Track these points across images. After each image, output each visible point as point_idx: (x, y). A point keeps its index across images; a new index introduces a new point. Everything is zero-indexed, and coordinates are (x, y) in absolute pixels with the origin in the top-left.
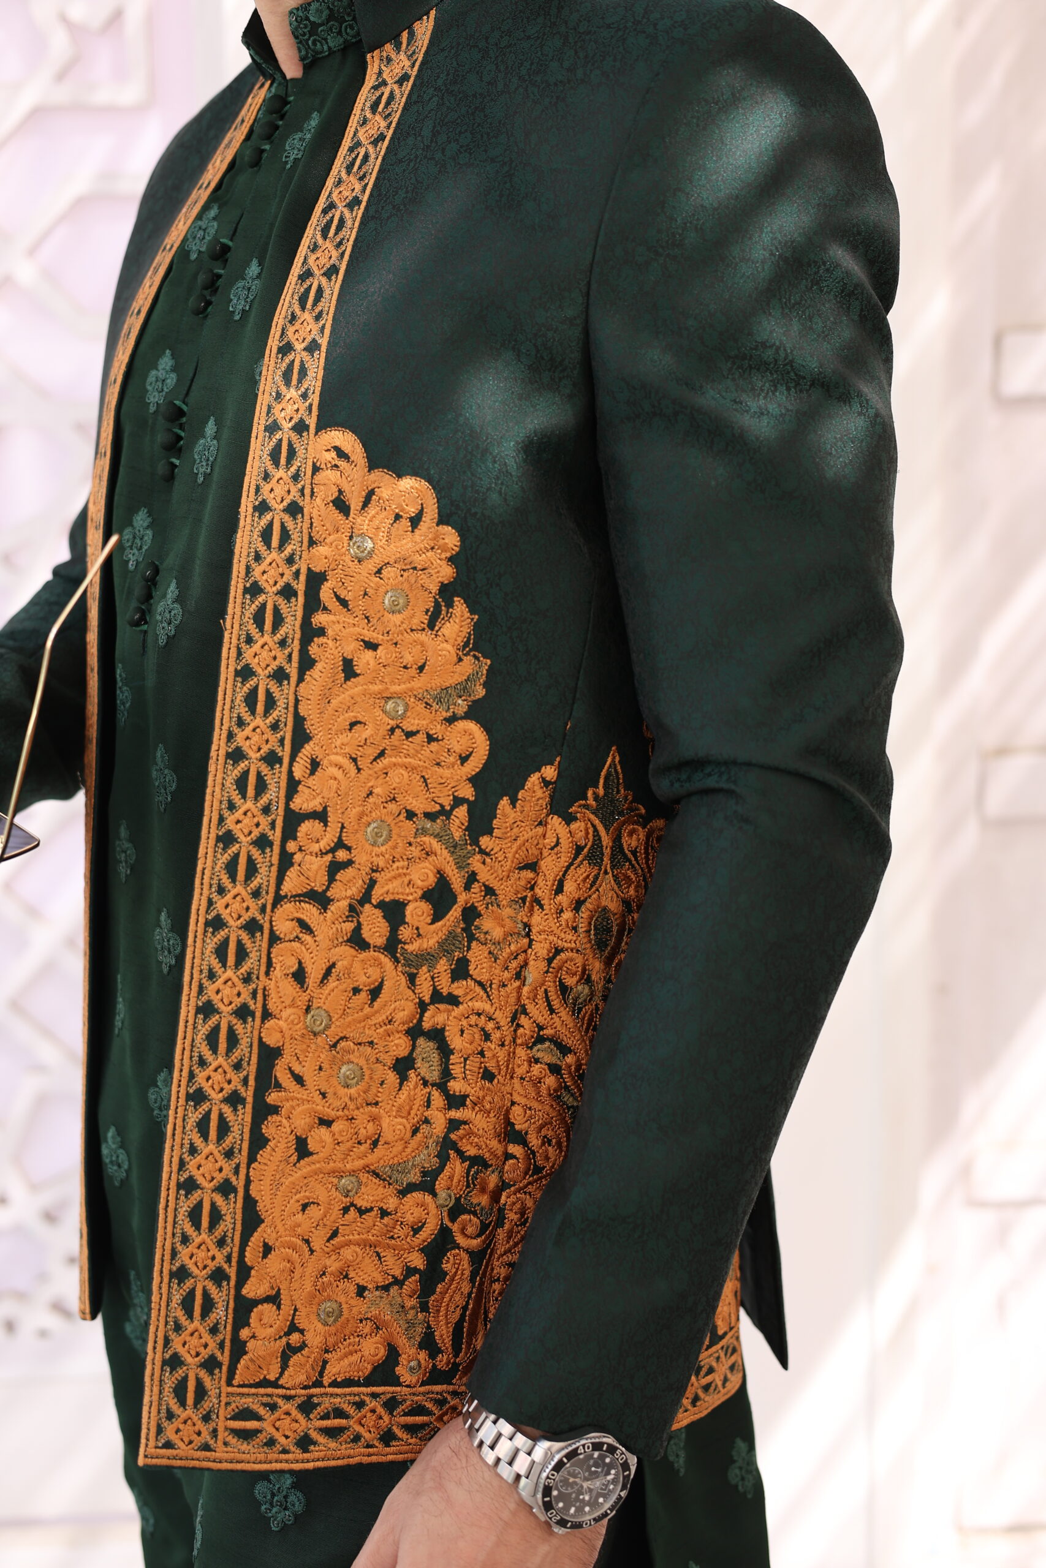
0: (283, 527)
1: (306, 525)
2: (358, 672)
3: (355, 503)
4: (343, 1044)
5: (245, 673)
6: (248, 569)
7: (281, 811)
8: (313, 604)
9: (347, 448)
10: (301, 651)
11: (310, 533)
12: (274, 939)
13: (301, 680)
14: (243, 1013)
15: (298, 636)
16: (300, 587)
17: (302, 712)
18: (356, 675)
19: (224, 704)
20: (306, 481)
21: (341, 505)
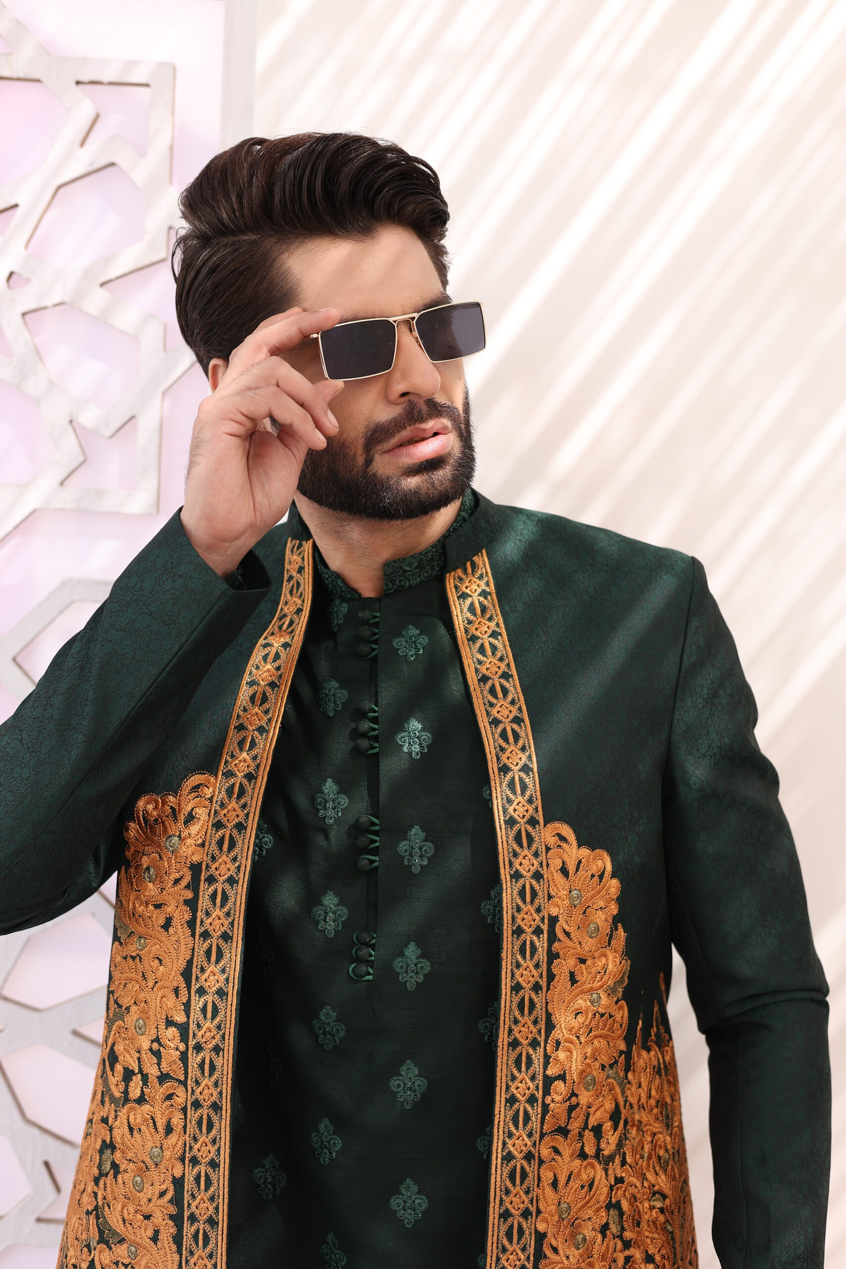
0: (532, 888)
1: (546, 886)
2: (577, 979)
3: (571, 868)
4: (577, 1222)
5: (517, 988)
6: (513, 918)
7: (541, 1077)
8: (552, 938)
9: (564, 833)
10: (547, 970)
11: (548, 891)
12: (541, 1162)
13: (548, 989)
14: (526, 1214)
15: (545, 960)
16: (545, 928)
17: (550, 1011)
18: (577, 982)
19: (505, 1010)
20: (543, 857)
21: (564, 871)
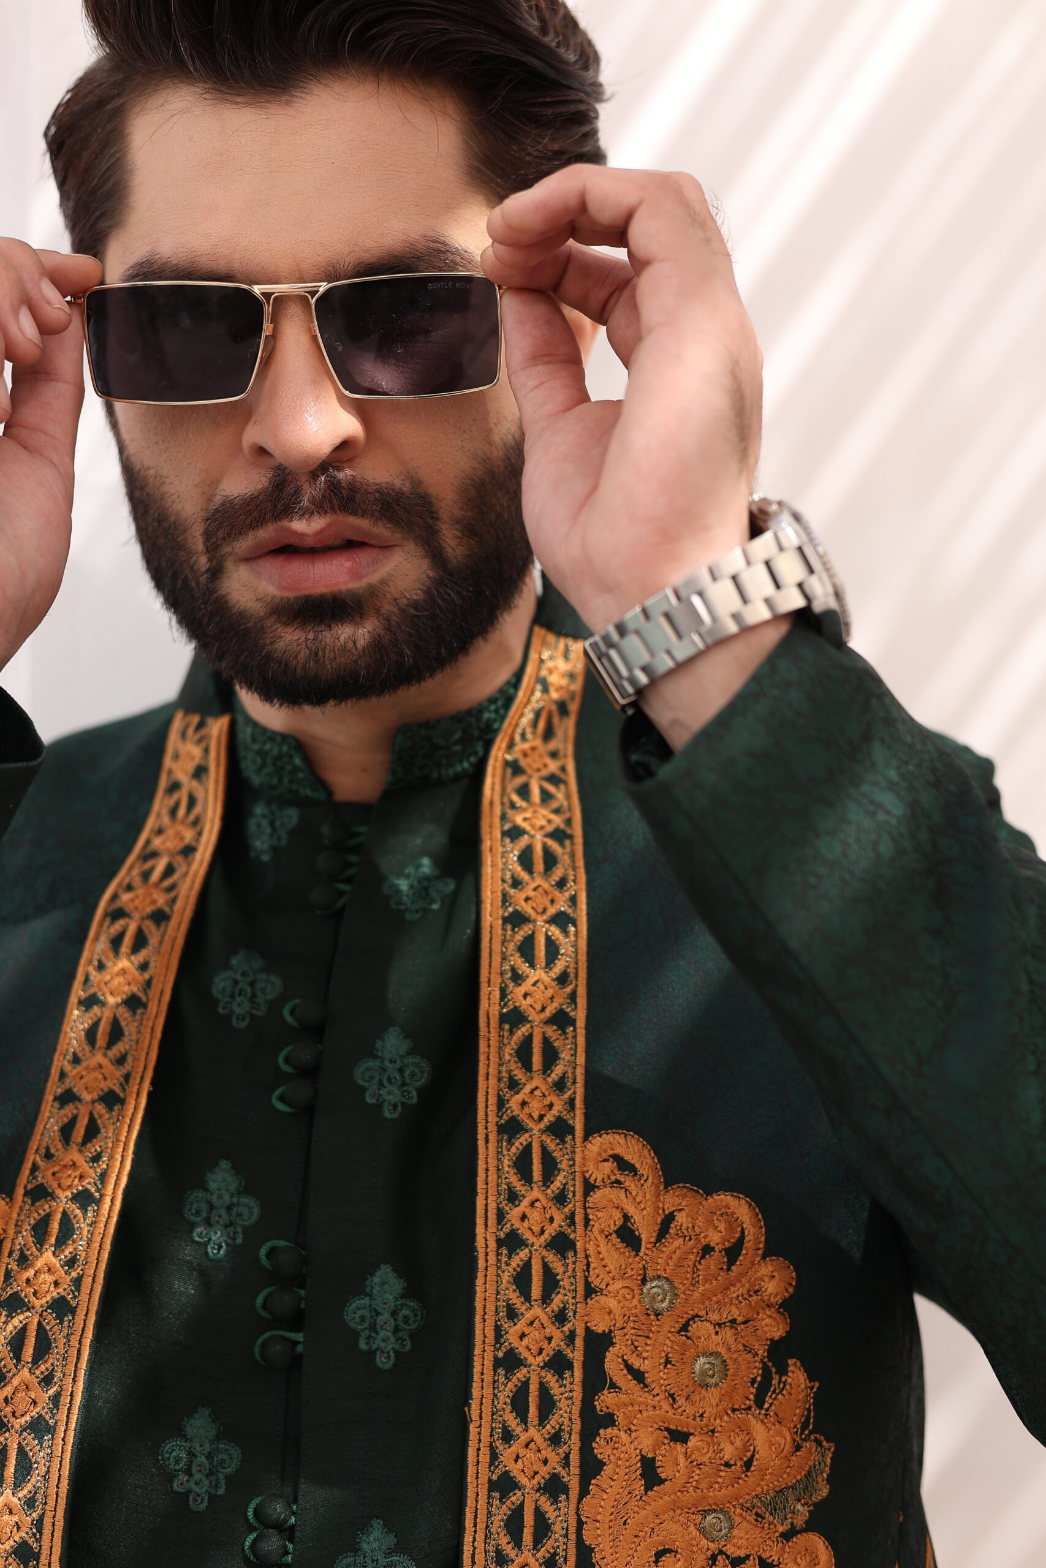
0: (547, 1270)
1: (580, 1266)
2: (663, 1476)
3: (646, 1233)
5: (504, 1485)
6: (499, 1333)
8: (596, 1379)
9: (631, 1157)
10: (581, 1449)
11: (586, 1278)
13: (584, 1492)
15: (577, 1427)
16: (577, 1355)
17: (588, 1540)
18: (662, 1481)
19: (475, 1532)
20: (575, 1204)
21: (627, 1236)
